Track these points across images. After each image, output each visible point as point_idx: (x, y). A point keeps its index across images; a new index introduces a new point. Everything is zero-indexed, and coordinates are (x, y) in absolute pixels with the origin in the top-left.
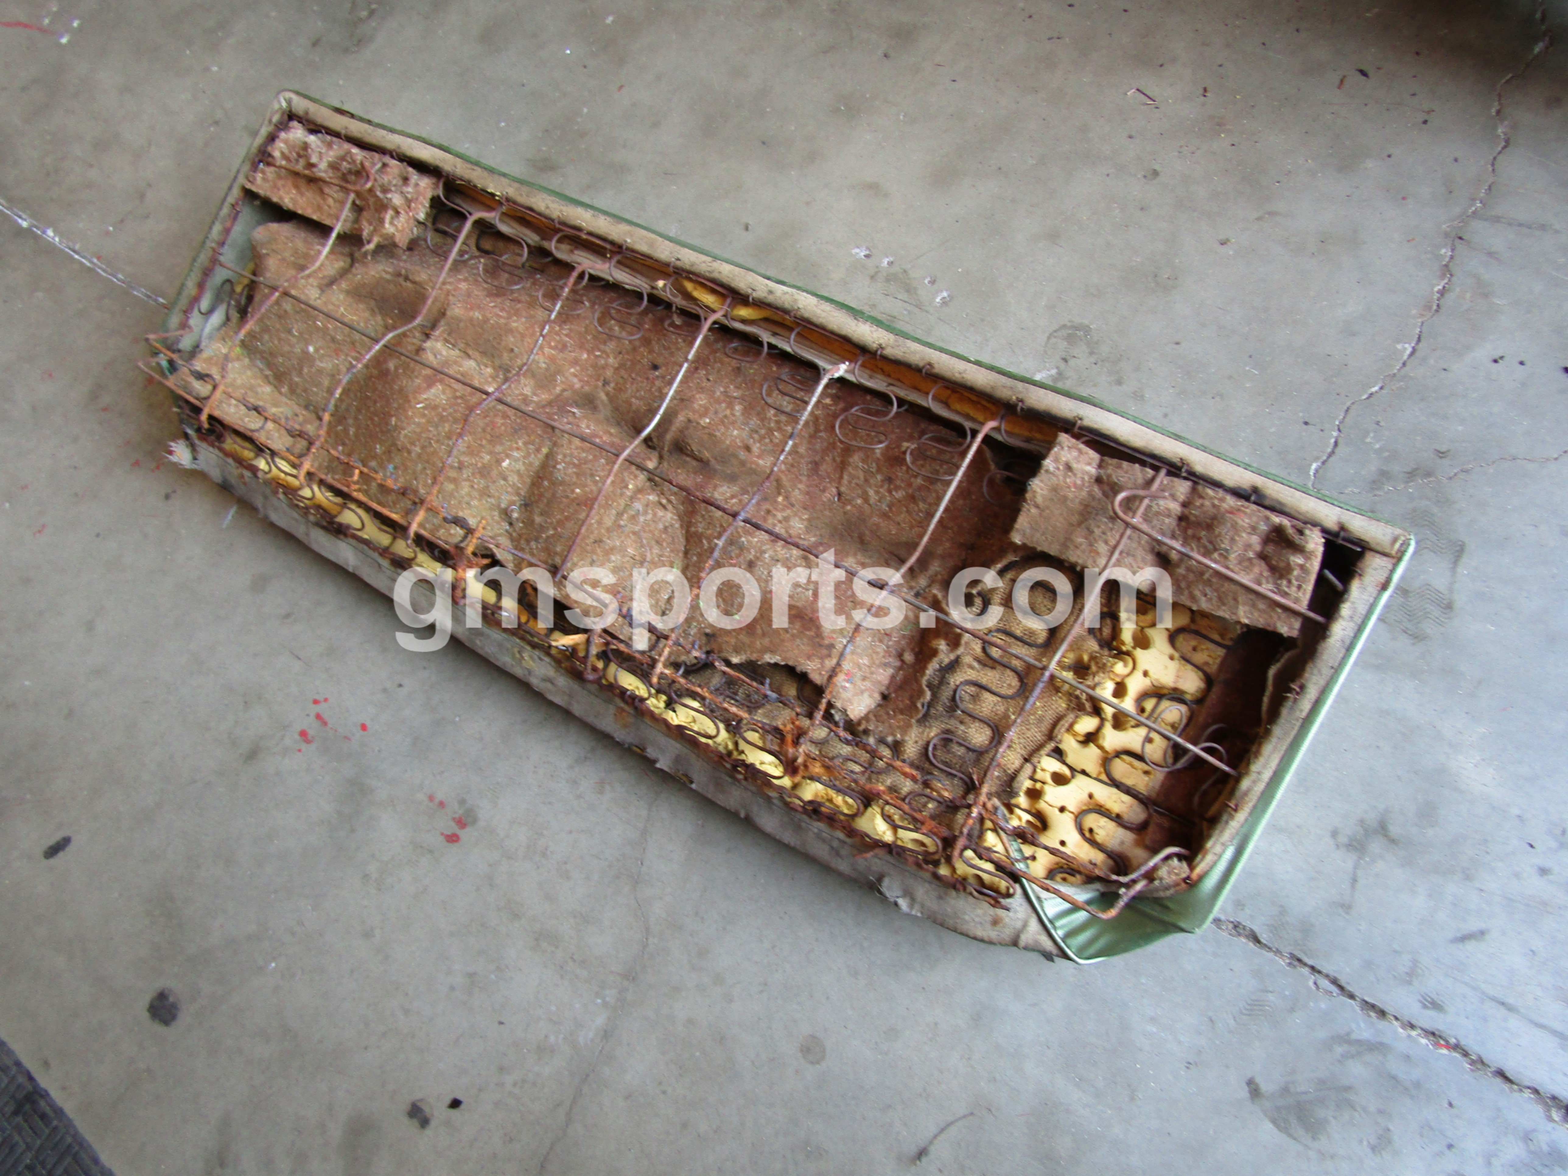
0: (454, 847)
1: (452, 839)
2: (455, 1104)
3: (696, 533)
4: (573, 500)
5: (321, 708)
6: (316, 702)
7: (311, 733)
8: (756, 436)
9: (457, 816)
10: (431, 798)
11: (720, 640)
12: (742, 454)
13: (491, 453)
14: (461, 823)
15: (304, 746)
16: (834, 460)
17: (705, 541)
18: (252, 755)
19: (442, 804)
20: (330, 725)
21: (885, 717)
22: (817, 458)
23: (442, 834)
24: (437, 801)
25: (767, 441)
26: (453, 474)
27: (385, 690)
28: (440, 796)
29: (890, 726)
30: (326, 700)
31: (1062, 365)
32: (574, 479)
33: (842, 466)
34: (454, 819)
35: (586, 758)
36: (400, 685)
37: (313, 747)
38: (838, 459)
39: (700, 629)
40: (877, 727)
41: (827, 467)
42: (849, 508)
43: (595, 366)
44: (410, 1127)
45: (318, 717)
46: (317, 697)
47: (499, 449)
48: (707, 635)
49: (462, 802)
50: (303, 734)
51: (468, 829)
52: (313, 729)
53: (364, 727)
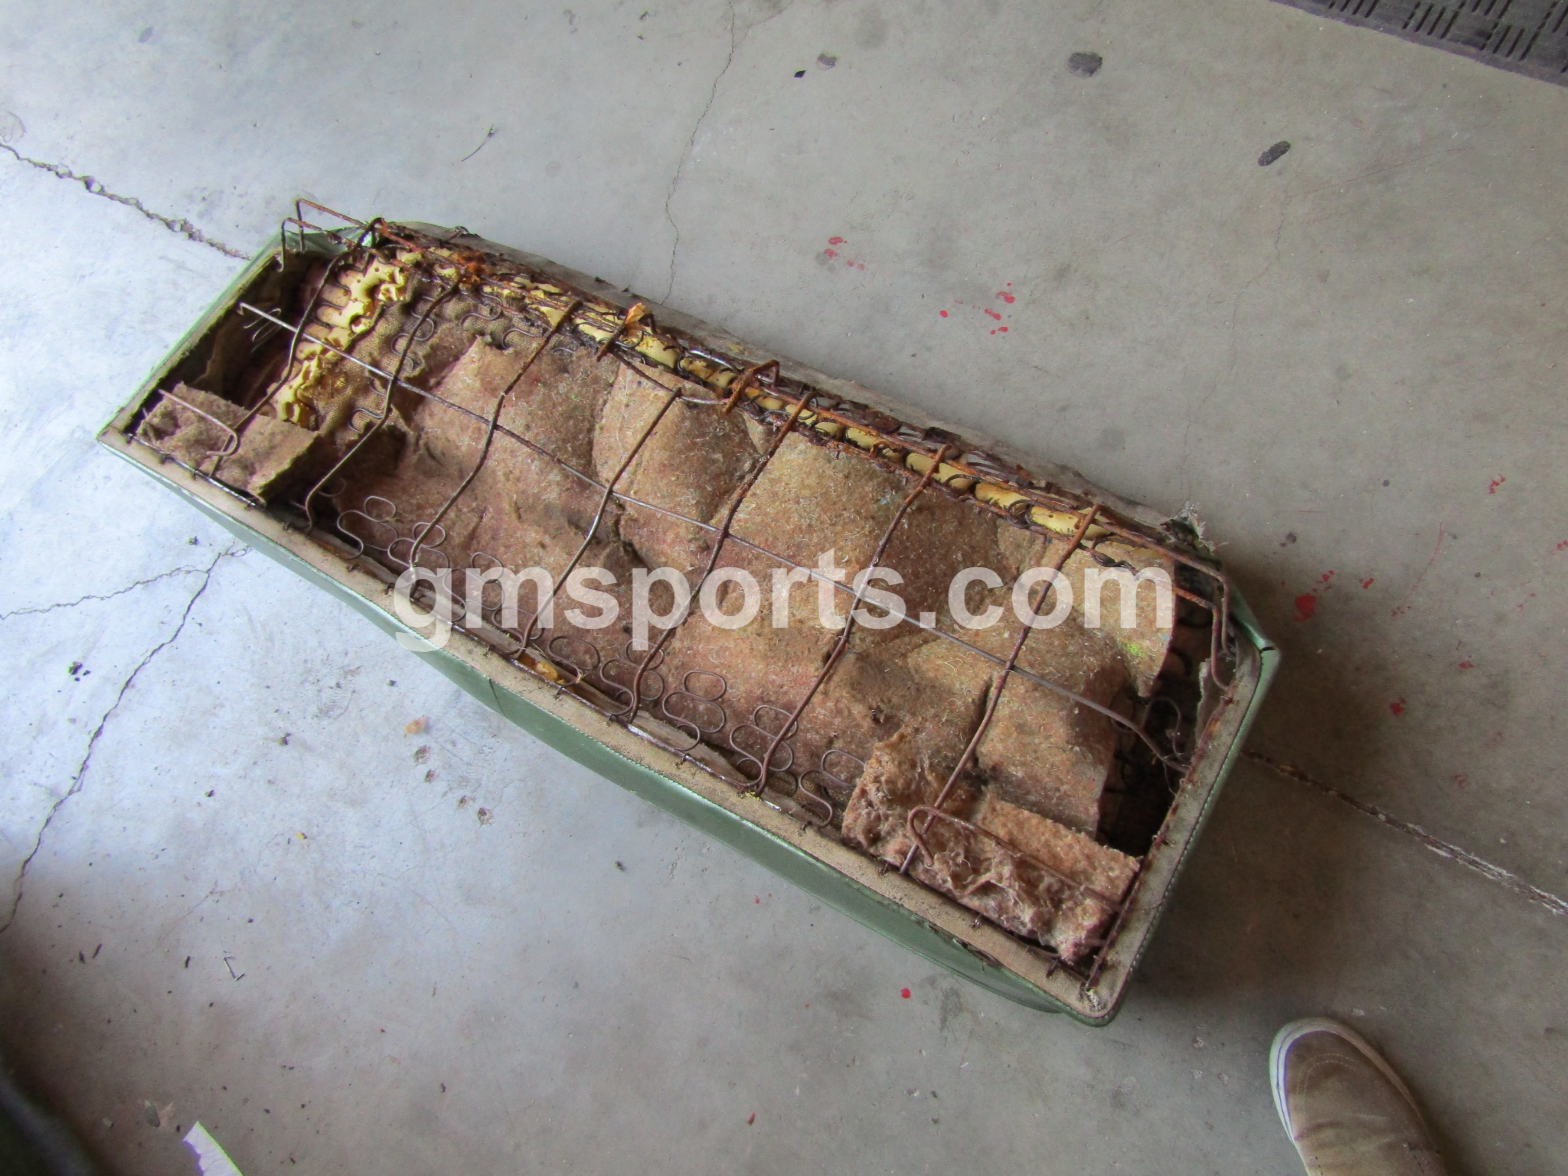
0: (832, 235)
1: (836, 241)
2: (800, 74)
3: (579, 457)
4: (677, 469)
5: (996, 325)
6: (1005, 329)
7: (1001, 301)
8: (537, 559)
9: (834, 258)
10: (862, 267)
11: (555, 367)
12: (547, 540)
13: (766, 514)
14: (830, 253)
15: (1006, 289)
16: (478, 543)
17: (570, 449)
18: (1062, 274)
19: (851, 264)
20: (982, 311)
21: (457, 344)
22: (492, 543)
23: (846, 242)
24: (856, 266)
25: (528, 556)
26: (806, 493)
27: (929, 349)
28: (854, 270)
29: (452, 336)
30: (993, 332)
31: (342, 682)
32: (678, 489)
33: (473, 536)
34: (837, 255)
35: (726, 320)
36: (913, 356)
37: (995, 291)
38: (475, 542)
39: (574, 376)
40: (461, 334)
41: (485, 538)
42: (474, 505)
43: (693, 638)
44: (832, 51)
45: (998, 317)
46: (1002, 334)
47: (759, 519)
48: (567, 372)
49: (831, 269)
50: (1010, 299)
51: (822, 250)
52: (1000, 306)
53: (944, 314)
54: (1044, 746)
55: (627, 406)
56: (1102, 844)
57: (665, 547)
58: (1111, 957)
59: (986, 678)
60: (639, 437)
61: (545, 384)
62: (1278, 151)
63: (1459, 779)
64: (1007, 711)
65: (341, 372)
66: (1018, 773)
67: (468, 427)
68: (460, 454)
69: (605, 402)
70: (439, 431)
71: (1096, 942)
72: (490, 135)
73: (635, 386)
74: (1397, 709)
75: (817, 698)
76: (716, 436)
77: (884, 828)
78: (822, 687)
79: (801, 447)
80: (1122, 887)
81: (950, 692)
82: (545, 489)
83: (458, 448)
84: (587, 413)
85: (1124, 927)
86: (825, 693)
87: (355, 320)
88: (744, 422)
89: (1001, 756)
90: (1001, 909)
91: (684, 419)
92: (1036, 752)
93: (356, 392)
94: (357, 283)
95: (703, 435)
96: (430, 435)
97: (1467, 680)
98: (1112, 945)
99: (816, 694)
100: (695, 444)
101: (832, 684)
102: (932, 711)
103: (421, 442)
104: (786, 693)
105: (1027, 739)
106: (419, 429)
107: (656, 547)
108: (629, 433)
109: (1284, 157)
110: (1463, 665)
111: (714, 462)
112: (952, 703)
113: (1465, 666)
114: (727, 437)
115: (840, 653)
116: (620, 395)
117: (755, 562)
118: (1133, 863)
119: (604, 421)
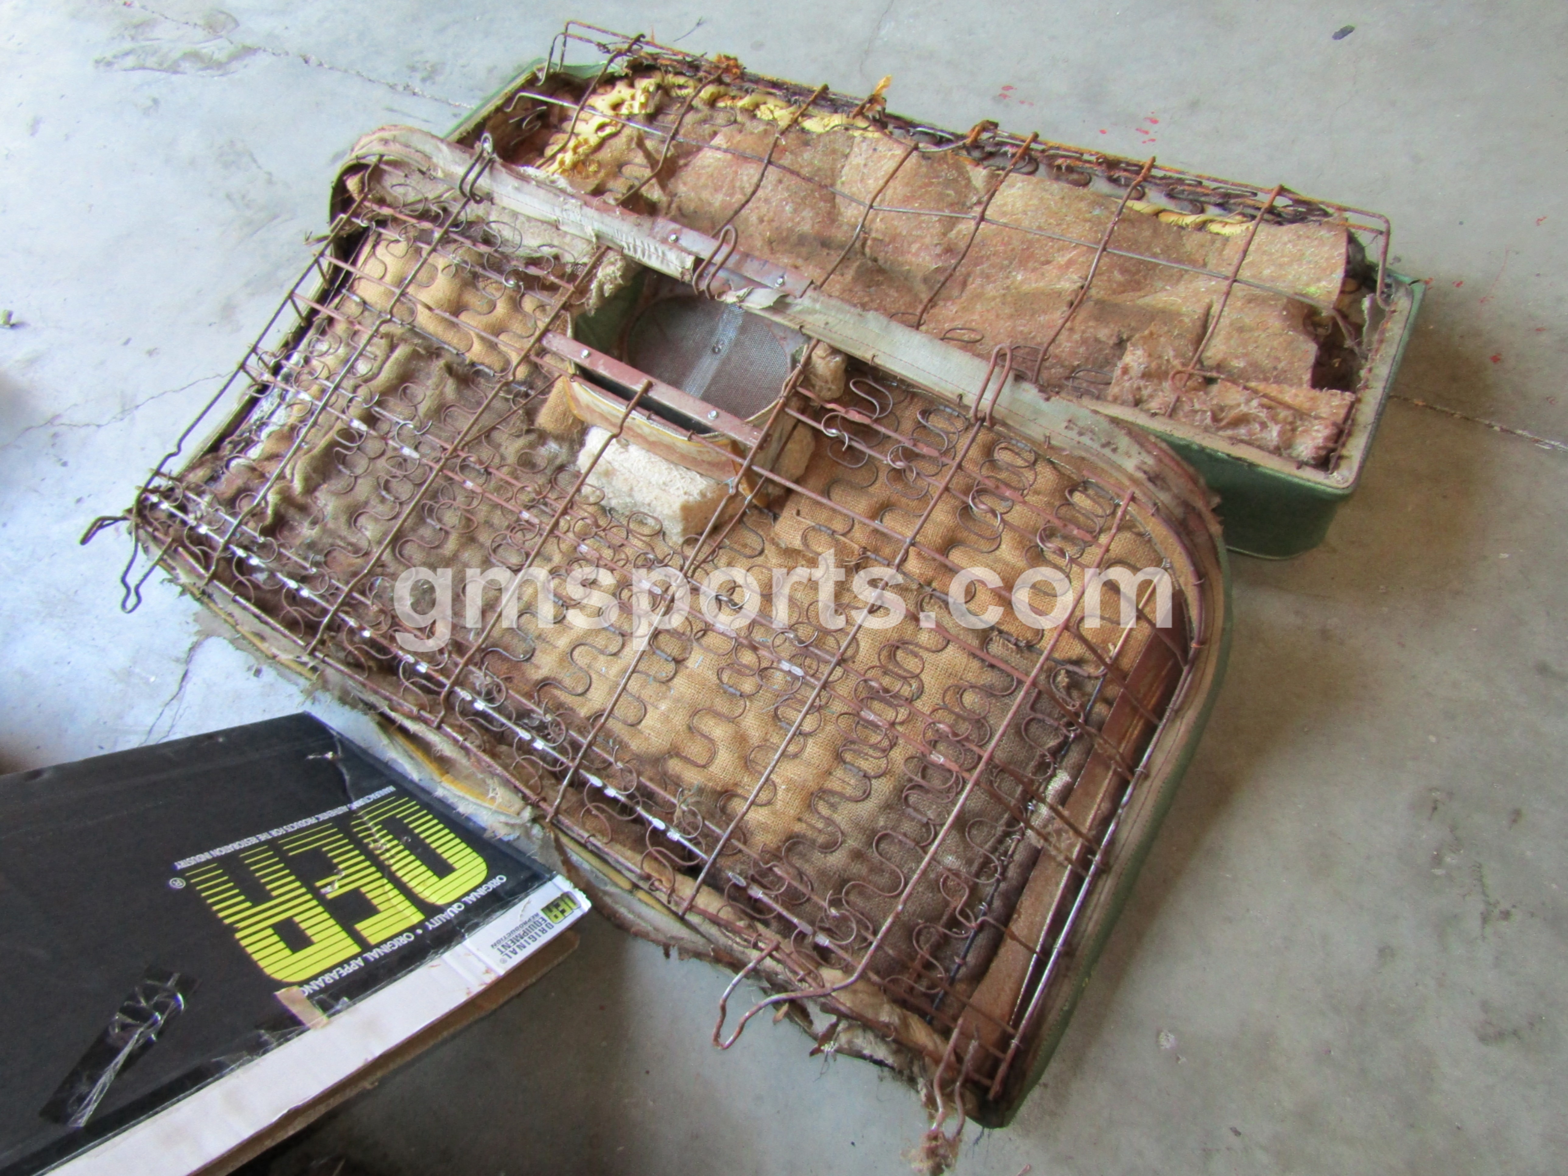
0: (1003, 85)
1: (1008, 88)
3: (825, 201)
5: (1146, 137)
6: (1153, 140)
7: (1148, 123)
9: (1006, 99)
10: (1032, 104)
12: (800, 262)
14: (1004, 96)
15: (1150, 115)
19: (1022, 102)
20: (1133, 129)
23: (1015, 90)
24: (1025, 103)
28: (1025, 107)
30: (1144, 142)
34: (1009, 97)
37: (1142, 116)
45: (1146, 133)
46: (1152, 143)
49: (1006, 106)
50: (1154, 122)
51: (997, 93)
52: (1147, 126)
53: (1103, 132)
54: (1263, 336)
55: (865, 165)
56: (1321, 388)
57: (909, 257)
58: (1345, 452)
59: (1207, 300)
60: (881, 183)
61: (792, 152)
62: (1345, 32)
63: (1550, 400)
64: (1228, 322)
65: (593, 161)
66: (1239, 364)
67: (721, 187)
68: (713, 210)
69: (843, 167)
70: (693, 195)
71: (1331, 445)
72: (698, 24)
73: (871, 152)
74: (1496, 359)
75: (1064, 333)
76: (946, 179)
77: (1145, 393)
78: (1068, 324)
79: (1019, 185)
80: (1343, 412)
81: (1179, 314)
82: (799, 223)
83: (710, 204)
84: (829, 173)
85: (1350, 434)
86: (1071, 330)
87: (601, 127)
88: (967, 172)
89: (1225, 353)
90: (1251, 434)
91: (920, 166)
92: (1256, 342)
93: (607, 175)
94: (602, 102)
95: (938, 177)
96: (683, 199)
97: (1543, 338)
98: (1344, 445)
99: (1063, 331)
100: (932, 183)
101: (1077, 322)
102: (1166, 329)
103: (674, 206)
104: (1033, 338)
105: (1246, 335)
106: (673, 195)
107: (900, 259)
108: (871, 182)
109: (1350, 36)
110: (1538, 330)
111: (948, 195)
112: (1181, 321)
113: (1539, 330)
114: (955, 180)
115: (1081, 301)
116: (857, 159)
117: (992, 258)
118: (1348, 396)
119: (844, 179)
